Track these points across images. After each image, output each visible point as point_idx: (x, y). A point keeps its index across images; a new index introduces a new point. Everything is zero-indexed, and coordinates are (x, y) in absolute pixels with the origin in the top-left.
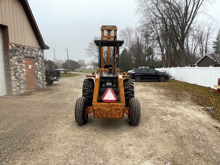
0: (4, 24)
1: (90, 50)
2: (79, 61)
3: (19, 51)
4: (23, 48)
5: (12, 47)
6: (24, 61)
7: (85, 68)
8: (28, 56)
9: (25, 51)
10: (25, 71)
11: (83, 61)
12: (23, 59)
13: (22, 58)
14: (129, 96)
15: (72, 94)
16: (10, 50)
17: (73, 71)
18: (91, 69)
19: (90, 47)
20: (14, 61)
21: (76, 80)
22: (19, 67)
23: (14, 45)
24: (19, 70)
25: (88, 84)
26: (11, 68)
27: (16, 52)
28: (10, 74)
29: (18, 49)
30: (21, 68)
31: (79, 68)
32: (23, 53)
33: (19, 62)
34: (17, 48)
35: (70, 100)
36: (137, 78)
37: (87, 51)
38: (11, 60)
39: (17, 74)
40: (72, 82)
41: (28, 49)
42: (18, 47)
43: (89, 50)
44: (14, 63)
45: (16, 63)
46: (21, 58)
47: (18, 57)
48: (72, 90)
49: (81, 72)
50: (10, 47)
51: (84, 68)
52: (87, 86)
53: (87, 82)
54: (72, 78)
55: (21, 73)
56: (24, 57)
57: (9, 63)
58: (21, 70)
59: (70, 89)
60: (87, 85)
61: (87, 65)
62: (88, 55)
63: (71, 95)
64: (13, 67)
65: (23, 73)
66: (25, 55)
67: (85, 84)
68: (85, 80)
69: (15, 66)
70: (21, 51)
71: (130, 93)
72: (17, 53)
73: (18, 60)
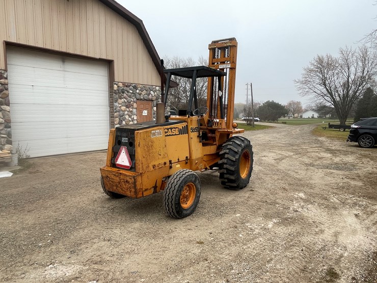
0: (110, 58)
2: (290, 104)
3: (128, 92)
4: (135, 88)
5: (118, 87)
6: (135, 105)
7: (301, 117)
8: (142, 98)
9: (138, 91)
10: (135, 118)
11: (299, 103)
12: (134, 102)
13: (132, 101)
14: (225, 169)
16: (115, 90)
18: (313, 117)
19: (306, 76)
20: (120, 105)
22: (126, 112)
23: (121, 85)
24: (127, 117)
26: (115, 114)
27: (123, 93)
28: (114, 122)
29: (128, 89)
30: (130, 114)
32: (134, 94)
33: (127, 107)
34: (125, 88)
36: (363, 139)
37: (299, 84)
38: (116, 104)
39: (124, 122)
41: (141, 88)
42: (127, 86)
43: (304, 82)
44: (120, 107)
45: (123, 108)
46: (130, 101)
47: (126, 101)
50: (115, 87)
51: (299, 115)
55: (130, 121)
56: (135, 100)
57: (113, 107)
58: (130, 116)
61: (306, 111)
62: (300, 91)
64: (118, 113)
65: (133, 121)
66: (138, 96)
69: (121, 112)
70: (131, 91)
71: (226, 164)
72: (125, 95)
73: (127, 104)
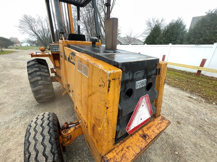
1: (22, 27)
2: (11, 39)
7: (21, 46)
11: (16, 39)
15: (10, 79)
17: (6, 47)
18: (27, 46)
19: (20, 24)
21: (12, 57)
25: (38, 69)
31: (13, 46)
35: (7, 94)
40: (8, 61)
43: (20, 27)
48: (9, 73)
49: (18, 49)
51: (19, 45)
52: (38, 73)
53: (36, 66)
54: (6, 55)
59: (5, 72)
60: (38, 71)
61: (22, 43)
62: (20, 32)
63: (8, 81)
67: (33, 71)
68: (28, 63)
